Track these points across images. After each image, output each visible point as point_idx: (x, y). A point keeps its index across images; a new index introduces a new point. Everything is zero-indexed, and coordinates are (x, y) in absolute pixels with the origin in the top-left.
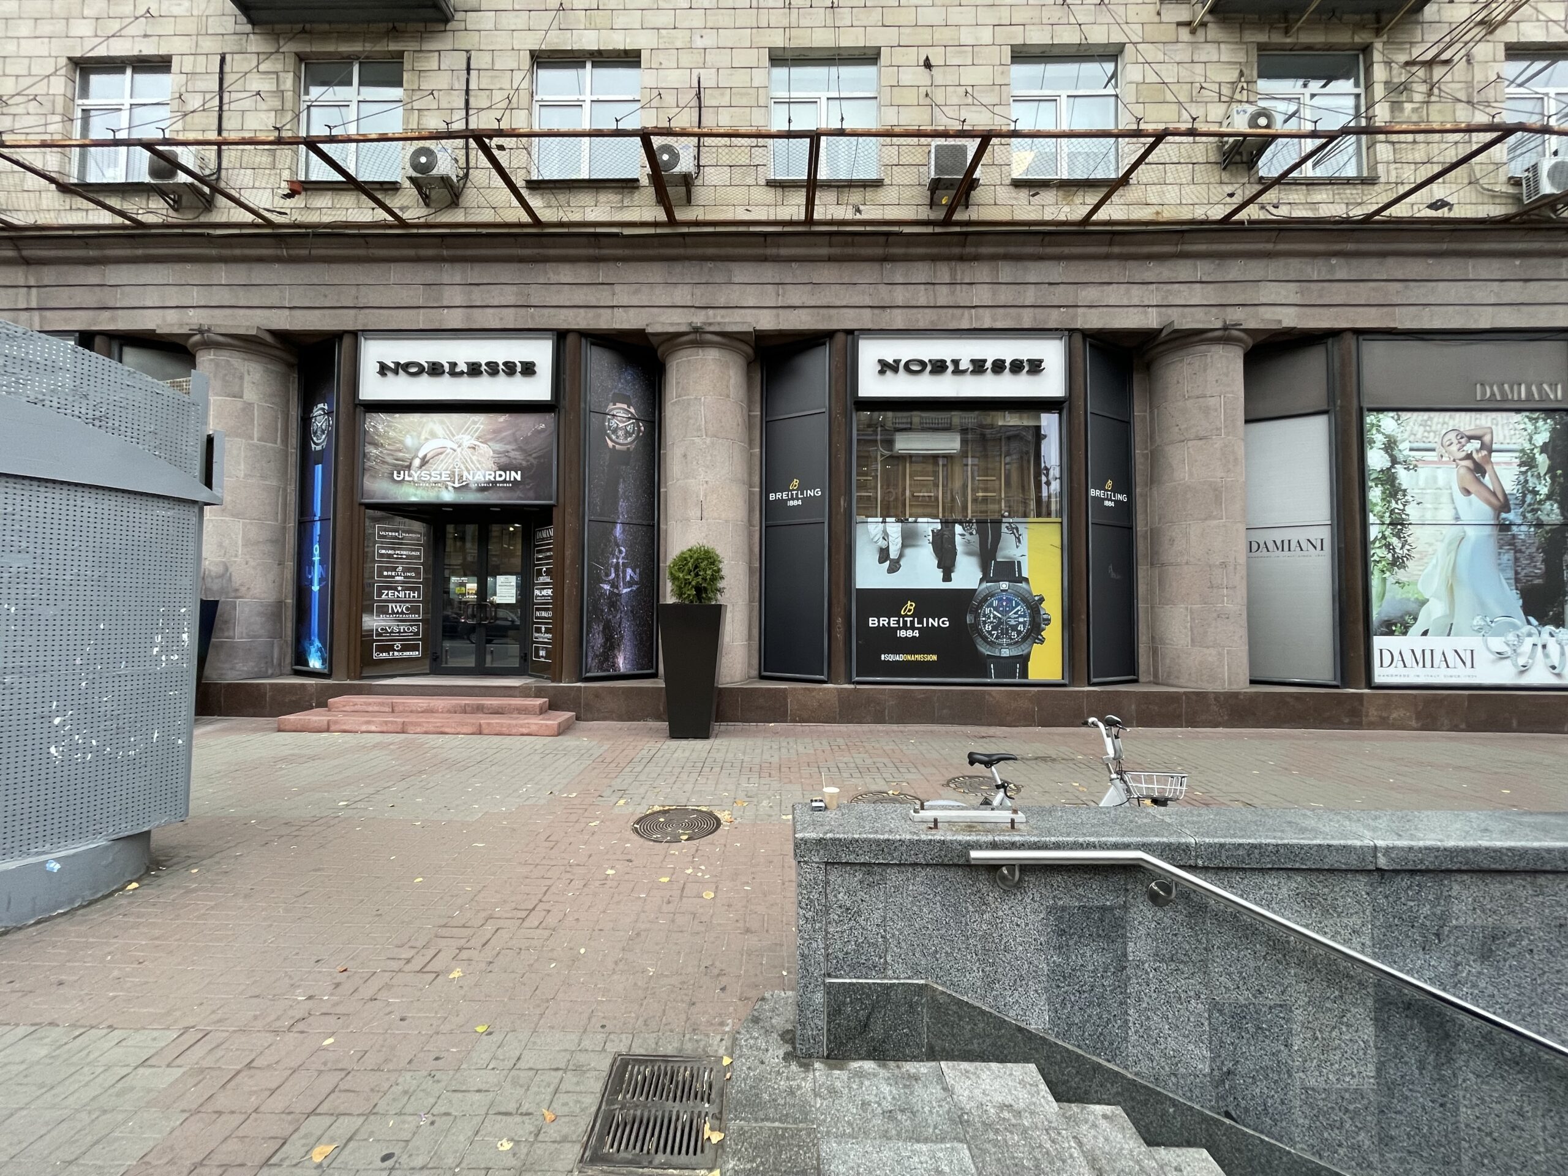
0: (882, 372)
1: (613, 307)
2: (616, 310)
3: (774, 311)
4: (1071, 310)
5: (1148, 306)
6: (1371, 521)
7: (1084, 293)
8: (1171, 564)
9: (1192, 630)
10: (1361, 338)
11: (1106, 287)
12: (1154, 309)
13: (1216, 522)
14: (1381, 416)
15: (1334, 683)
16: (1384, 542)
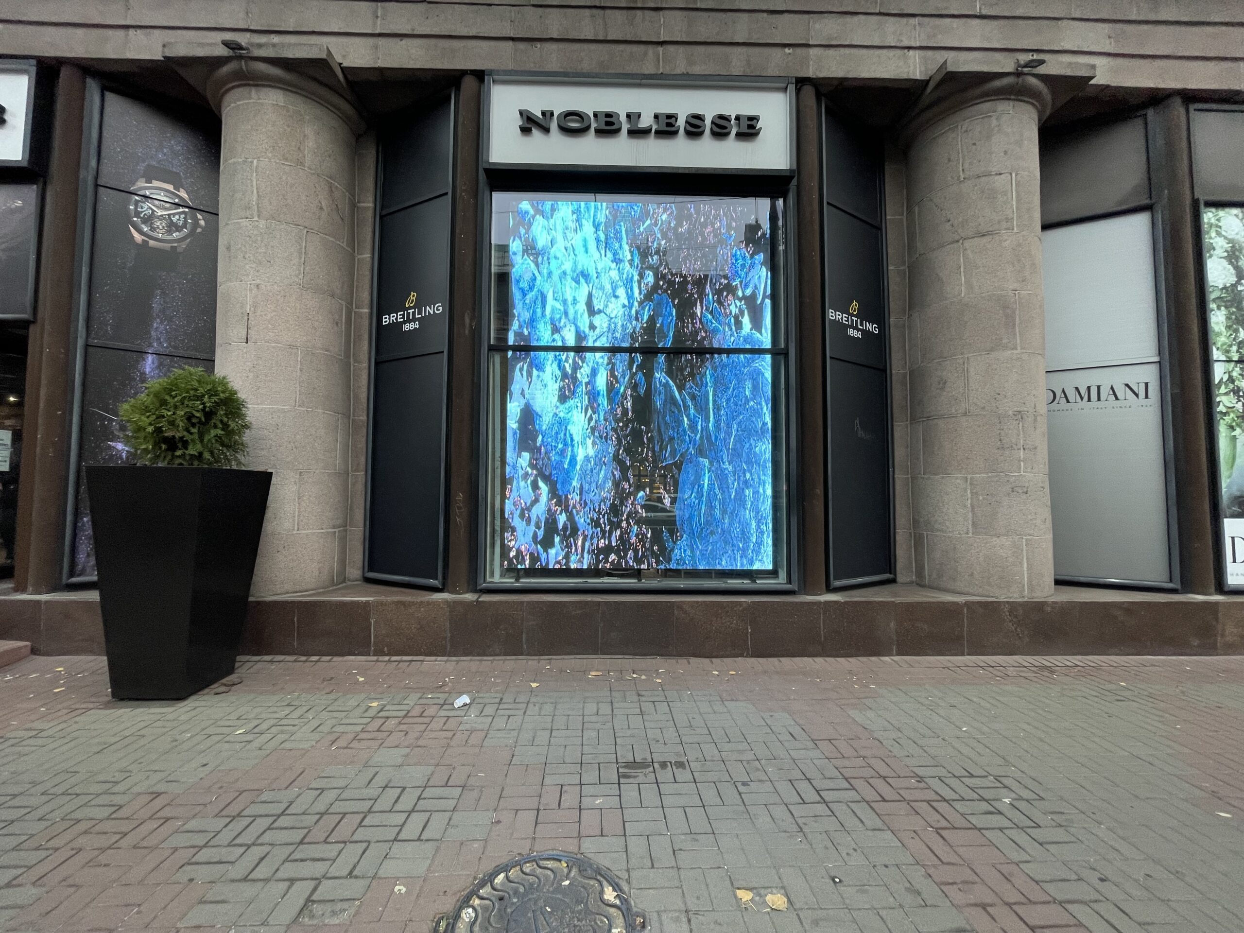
0: (525, 130)
1: (127, 27)
2: (131, 32)
3: (371, 41)
4: (799, 51)
5: (909, 48)
6: (1215, 358)
7: (817, 26)
8: (941, 417)
9: (973, 510)
10: (1192, 107)
11: (848, 19)
12: (917, 53)
13: (1008, 353)
14: (1221, 213)
15: (1171, 585)
16: (1231, 386)
